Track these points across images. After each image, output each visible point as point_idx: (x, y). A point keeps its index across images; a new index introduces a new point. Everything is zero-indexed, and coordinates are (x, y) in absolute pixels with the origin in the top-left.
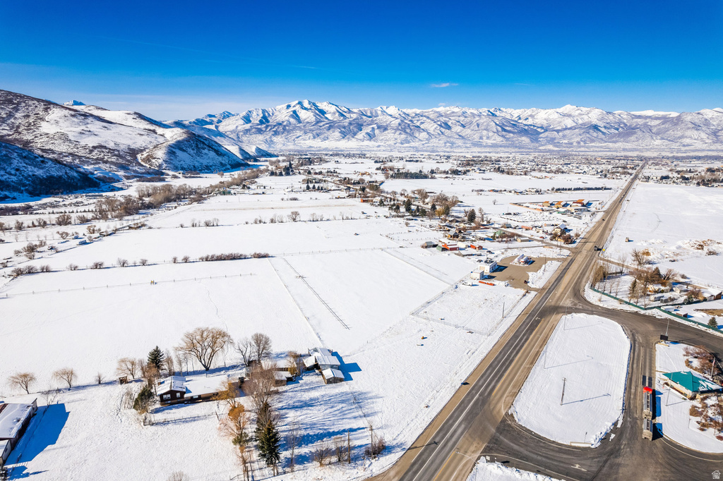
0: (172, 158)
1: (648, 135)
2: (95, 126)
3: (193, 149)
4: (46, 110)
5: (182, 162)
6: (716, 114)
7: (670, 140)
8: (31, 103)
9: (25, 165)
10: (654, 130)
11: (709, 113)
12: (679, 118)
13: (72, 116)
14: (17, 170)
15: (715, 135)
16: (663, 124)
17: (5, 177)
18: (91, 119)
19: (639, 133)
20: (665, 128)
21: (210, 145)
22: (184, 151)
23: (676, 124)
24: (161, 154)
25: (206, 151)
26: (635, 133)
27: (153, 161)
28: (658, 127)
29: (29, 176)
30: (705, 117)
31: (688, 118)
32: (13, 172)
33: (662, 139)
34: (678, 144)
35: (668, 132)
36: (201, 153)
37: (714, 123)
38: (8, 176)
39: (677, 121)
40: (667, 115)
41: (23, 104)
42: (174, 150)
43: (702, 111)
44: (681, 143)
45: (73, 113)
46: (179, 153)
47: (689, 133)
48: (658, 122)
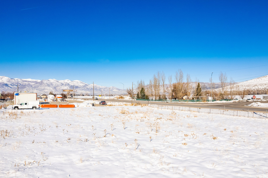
1: (31, 88)
6: (54, 81)
7: (40, 90)
10: (33, 86)
11: (52, 81)
12: (42, 82)
15: (55, 89)
16: (36, 84)
19: (27, 87)
20: (37, 85)
23: (41, 84)
26: (25, 87)
28: (34, 85)
30: (51, 82)
31: (45, 82)
33: (37, 90)
34: (43, 92)
35: (39, 87)
37: (54, 84)
39: (41, 83)
40: (36, 81)
43: (49, 80)
44: (44, 91)
47: (46, 88)
48: (34, 83)
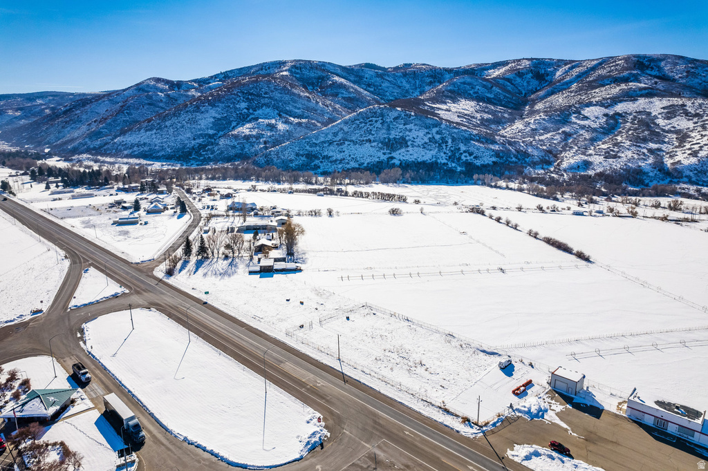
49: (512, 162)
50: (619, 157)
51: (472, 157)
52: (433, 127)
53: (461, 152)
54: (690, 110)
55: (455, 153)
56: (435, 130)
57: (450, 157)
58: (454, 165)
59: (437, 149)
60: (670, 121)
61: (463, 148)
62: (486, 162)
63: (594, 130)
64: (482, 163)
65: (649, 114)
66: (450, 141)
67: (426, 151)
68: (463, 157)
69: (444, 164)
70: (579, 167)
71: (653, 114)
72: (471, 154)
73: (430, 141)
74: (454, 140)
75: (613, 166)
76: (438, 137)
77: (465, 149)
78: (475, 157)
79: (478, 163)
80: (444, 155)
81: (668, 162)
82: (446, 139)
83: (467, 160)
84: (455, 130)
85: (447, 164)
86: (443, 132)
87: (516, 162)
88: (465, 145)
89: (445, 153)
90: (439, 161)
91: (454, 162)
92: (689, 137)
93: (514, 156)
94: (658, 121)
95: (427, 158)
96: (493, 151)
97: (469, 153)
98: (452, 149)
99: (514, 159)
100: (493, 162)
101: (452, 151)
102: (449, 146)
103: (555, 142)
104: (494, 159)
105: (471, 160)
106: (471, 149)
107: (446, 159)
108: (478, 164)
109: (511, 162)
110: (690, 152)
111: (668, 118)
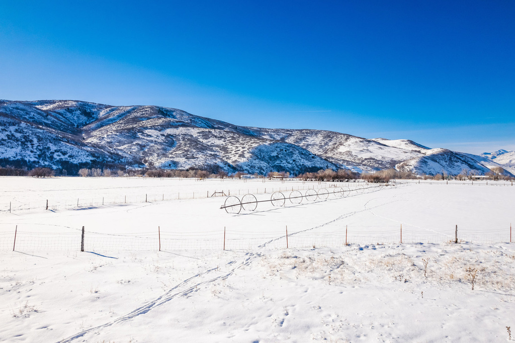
0: (422, 165)
2: (373, 147)
3: (446, 162)
4: (346, 140)
5: (431, 170)
8: (339, 136)
9: (300, 158)
13: (361, 142)
14: (294, 161)
17: (285, 164)
18: (372, 143)
21: (466, 161)
22: (437, 161)
24: (413, 163)
25: (459, 164)
27: (406, 167)
29: (300, 165)
32: (291, 162)
36: (453, 165)
38: (287, 163)
41: (335, 137)
42: (426, 160)
45: (361, 140)
46: (430, 163)
49: (110, 162)
50: (198, 158)
51: (66, 156)
52: (9, 125)
53: (52, 151)
54: (215, 134)
55: (45, 152)
56: (12, 128)
57: (40, 156)
58: (47, 163)
59: (20, 148)
60: (208, 140)
61: (53, 148)
62: (84, 161)
63: (161, 144)
64: (80, 161)
65: (192, 136)
66: (35, 141)
67: (6, 148)
68: (55, 156)
69: (34, 162)
70: (170, 165)
71: (194, 136)
72: (64, 154)
73: (9, 139)
74: (39, 139)
75: (197, 164)
76: (18, 135)
77: (56, 149)
78: (70, 156)
79: (75, 161)
80: (32, 154)
81: (230, 162)
82: (30, 138)
83: (61, 159)
84: (39, 130)
85: (39, 162)
86: (25, 130)
87: (113, 162)
88: (55, 145)
89: (32, 152)
90: (26, 159)
91: (46, 161)
92: (227, 148)
93: (109, 156)
94: (201, 140)
95: (10, 156)
96: (87, 151)
97: (61, 152)
98: (41, 148)
99: (109, 159)
100: (91, 161)
101: (40, 150)
102: (36, 145)
103: (134, 150)
104: (91, 158)
105: (65, 158)
106: (64, 149)
107: (35, 157)
108: (75, 163)
109: (108, 162)
110: (238, 155)
111: (206, 139)
